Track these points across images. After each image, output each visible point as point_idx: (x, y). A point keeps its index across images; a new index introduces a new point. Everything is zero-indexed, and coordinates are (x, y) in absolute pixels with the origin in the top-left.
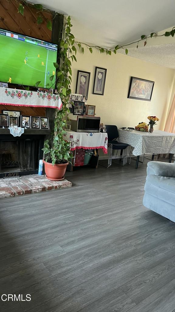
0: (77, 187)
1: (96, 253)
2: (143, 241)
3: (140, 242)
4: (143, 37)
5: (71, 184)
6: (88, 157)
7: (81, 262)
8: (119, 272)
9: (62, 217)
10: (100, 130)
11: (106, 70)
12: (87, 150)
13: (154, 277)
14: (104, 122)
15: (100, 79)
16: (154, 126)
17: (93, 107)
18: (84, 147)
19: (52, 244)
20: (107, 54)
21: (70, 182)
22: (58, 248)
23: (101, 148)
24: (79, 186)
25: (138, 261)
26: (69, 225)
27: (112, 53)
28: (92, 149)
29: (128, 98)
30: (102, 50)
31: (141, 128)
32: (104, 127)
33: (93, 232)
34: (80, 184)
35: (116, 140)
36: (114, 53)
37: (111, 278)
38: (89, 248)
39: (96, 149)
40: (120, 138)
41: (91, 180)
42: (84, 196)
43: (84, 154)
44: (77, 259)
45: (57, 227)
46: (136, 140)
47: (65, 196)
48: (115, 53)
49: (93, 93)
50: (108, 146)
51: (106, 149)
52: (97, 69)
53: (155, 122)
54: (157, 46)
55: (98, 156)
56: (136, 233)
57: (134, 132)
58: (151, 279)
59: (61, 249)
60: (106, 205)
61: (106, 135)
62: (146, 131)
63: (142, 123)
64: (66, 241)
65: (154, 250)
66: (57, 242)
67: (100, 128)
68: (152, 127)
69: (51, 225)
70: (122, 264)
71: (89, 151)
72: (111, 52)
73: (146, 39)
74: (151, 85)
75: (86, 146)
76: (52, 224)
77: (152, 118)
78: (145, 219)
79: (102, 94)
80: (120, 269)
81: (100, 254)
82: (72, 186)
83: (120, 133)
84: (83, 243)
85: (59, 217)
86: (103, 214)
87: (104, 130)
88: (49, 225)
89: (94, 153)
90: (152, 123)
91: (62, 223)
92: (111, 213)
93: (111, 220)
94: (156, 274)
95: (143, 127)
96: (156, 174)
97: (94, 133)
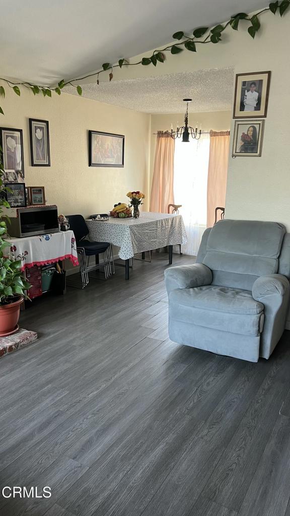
0: (47, 338)
1: (138, 449)
2: (195, 401)
3: (192, 404)
4: (106, 66)
5: (36, 335)
6: (47, 277)
7: (121, 475)
8: (188, 468)
9: (47, 401)
10: (60, 228)
11: (47, 122)
12: (45, 266)
13: (239, 456)
14: (63, 212)
15: (39, 139)
16: (140, 207)
17: (41, 190)
18: (39, 262)
19: (55, 460)
20: (45, 96)
21: (33, 333)
22: (69, 464)
23: (67, 258)
24: (49, 334)
25: (205, 438)
26: (68, 412)
27: (53, 93)
28: (52, 263)
29: (89, 166)
30: (36, 89)
31: (119, 213)
32: (65, 220)
33: (115, 413)
34: (50, 330)
35: (86, 239)
36: (57, 94)
37: (180, 483)
38: (121, 444)
39: (59, 261)
40: (91, 235)
41: (66, 318)
42: (67, 352)
43: (40, 275)
44: (111, 472)
45: (49, 423)
46: (120, 234)
47: (33, 361)
48: (59, 93)
49: (33, 165)
50: (78, 253)
51: (75, 258)
52: (33, 122)
53: (140, 200)
54: (131, 81)
55: (65, 272)
56: (178, 391)
57: (111, 221)
58: (236, 461)
59: (75, 463)
60: (112, 355)
61: (71, 234)
62: (128, 217)
63: (120, 204)
64: (78, 445)
65: (218, 411)
66: (63, 453)
67: (60, 225)
68: (136, 209)
69: (36, 424)
70: (185, 453)
71: (47, 267)
72: (50, 92)
73: (111, 70)
74: (120, 141)
75: (42, 261)
76: (36, 422)
77: (134, 194)
78: (181, 363)
79: (49, 165)
80: (186, 462)
81: (144, 448)
82: (38, 338)
83: (90, 226)
84: (108, 439)
85: (44, 404)
86: (115, 373)
87: (66, 226)
88: (32, 424)
89: (57, 269)
90: (135, 202)
91: (54, 414)
92: (126, 369)
93: (132, 382)
94: (239, 450)
95: (123, 212)
96: (182, 287)
97: (52, 234)
